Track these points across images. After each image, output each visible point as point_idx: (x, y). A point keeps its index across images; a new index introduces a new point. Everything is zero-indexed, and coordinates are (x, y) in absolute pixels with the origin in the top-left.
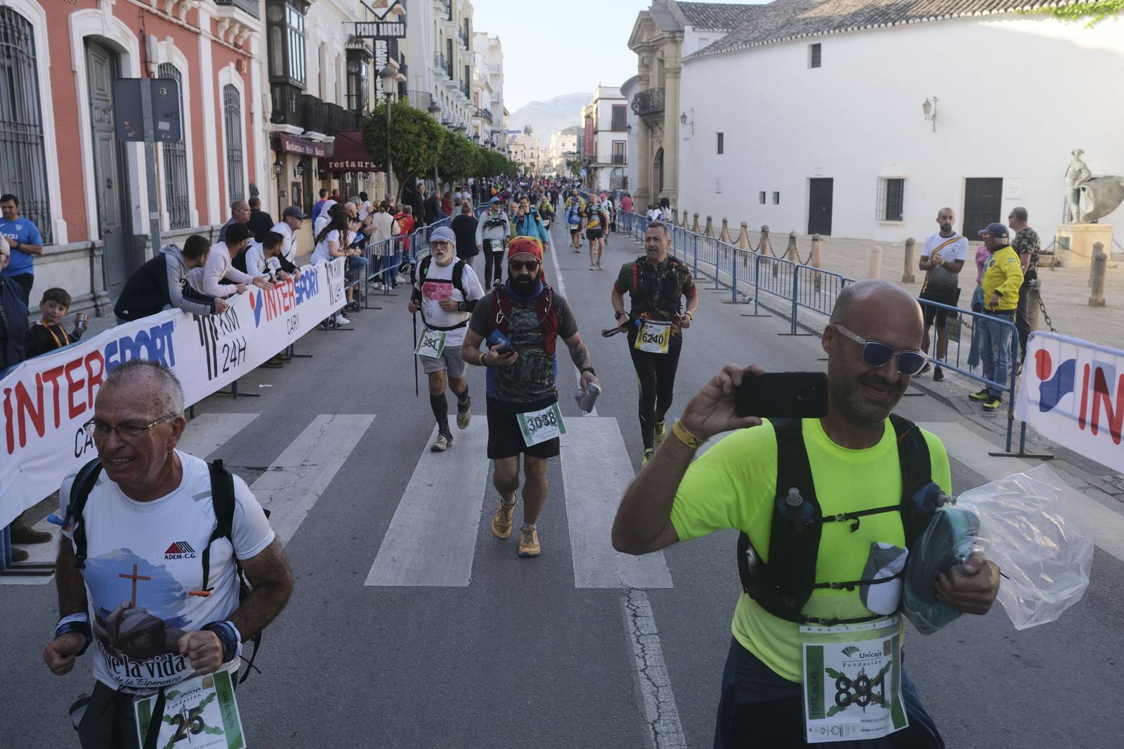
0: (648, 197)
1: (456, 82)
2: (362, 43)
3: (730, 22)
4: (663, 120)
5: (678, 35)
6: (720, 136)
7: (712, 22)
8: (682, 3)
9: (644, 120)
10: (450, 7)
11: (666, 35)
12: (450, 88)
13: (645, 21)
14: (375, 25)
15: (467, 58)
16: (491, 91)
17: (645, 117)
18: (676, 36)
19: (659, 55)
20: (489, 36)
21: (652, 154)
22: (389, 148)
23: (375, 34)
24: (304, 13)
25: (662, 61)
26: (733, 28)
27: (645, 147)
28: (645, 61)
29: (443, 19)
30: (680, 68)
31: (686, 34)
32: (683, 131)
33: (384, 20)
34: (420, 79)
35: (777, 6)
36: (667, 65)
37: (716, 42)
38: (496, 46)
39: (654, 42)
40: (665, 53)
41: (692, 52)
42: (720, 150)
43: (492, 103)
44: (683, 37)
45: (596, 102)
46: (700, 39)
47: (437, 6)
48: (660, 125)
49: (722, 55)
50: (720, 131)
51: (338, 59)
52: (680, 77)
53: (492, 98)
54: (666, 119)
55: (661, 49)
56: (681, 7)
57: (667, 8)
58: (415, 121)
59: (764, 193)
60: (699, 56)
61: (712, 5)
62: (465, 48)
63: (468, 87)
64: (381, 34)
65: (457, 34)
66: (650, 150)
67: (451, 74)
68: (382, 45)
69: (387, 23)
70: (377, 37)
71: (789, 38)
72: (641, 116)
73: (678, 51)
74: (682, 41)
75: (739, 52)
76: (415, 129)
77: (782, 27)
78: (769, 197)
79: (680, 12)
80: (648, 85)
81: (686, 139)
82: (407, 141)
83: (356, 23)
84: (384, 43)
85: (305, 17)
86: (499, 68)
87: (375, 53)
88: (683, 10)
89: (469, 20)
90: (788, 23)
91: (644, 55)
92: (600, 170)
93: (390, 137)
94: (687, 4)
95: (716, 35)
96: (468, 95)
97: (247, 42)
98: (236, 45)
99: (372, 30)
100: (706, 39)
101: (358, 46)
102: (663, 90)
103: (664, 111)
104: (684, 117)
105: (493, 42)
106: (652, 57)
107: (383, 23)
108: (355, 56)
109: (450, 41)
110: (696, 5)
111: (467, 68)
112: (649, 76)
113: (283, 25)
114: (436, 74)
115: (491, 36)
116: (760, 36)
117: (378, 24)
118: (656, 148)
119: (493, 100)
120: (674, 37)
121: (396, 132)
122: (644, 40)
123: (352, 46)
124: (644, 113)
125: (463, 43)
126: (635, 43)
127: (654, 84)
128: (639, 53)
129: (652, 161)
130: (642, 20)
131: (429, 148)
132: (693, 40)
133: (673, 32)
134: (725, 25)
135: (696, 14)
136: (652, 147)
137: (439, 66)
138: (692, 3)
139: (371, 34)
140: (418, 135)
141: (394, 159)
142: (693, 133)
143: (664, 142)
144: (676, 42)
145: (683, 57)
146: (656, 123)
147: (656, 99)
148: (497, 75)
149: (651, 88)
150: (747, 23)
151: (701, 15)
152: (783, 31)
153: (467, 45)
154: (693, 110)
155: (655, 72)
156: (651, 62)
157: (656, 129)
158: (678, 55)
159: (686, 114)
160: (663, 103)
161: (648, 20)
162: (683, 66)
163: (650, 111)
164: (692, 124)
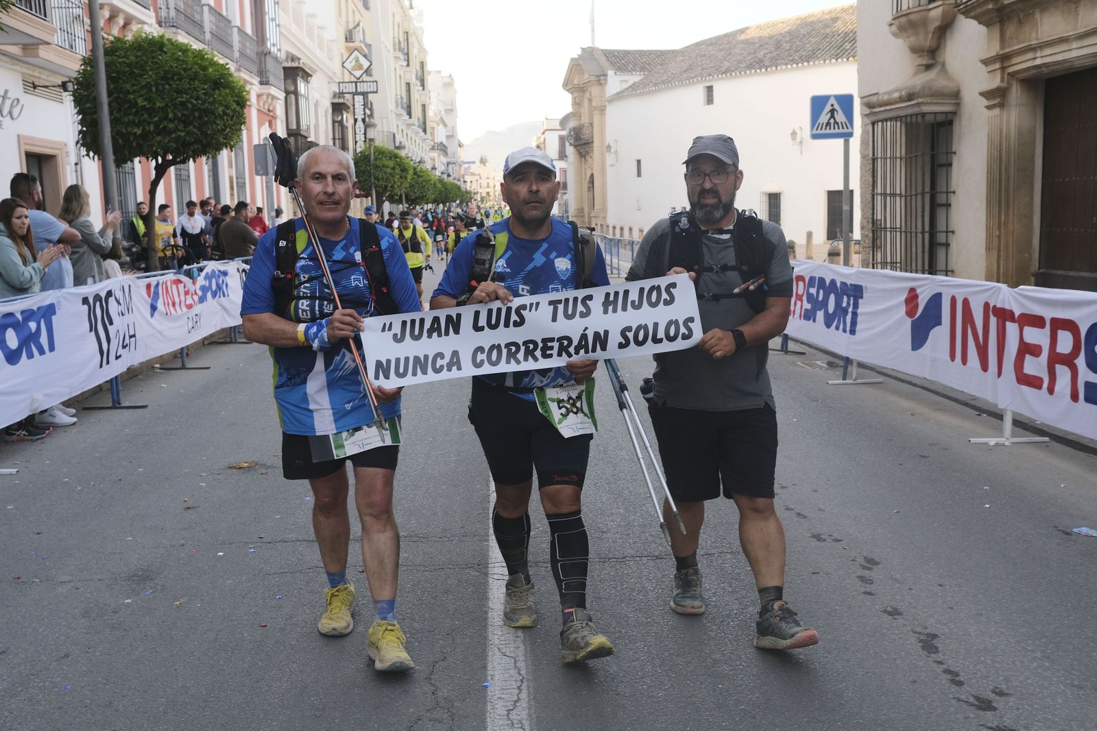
0: (583, 216)
1: (414, 120)
2: (344, 98)
3: (647, 66)
4: (593, 150)
5: (602, 78)
6: (639, 162)
7: (631, 66)
8: (606, 50)
9: (578, 150)
10: (407, 54)
11: (593, 78)
12: (409, 125)
13: (576, 66)
14: (354, 84)
15: (423, 97)
16: (445, 125)
17: (579, 148)
18: (601, 79)
19: (587, 94)
20: (443, 74)
21: (586, 178)
22: (373, 178)
23: (354, 91)
24: (308, 82)
25: (590, 100)
26: (649, 72)
27: (580, 174)
28: (577, 101)
29: (401, 66)
30: (605, 106)
31: (609, 78)
32: (610, 159)
33: (361, 80)
34: (385, 120)
35: (686, 52)
36: (594, 104)
37: (634, 84)
38: (449, 84)
39: (583, 84)
40: (593, 93)
41: (615, 92)
42: (639, 174)
43: (447, 136)
44: (606, 80)
45: (543, 133)
46: (621, 81)
47: (397, 55)
48: (591, 155)
49: (637, 95)
50: (638, 158)
51: (326, 112)
52: (605, 114)
53: (447, 131)
54: (595, 149)
55: (589, 90)
56: (605, 54)
57: (593, 55)
58: (390, 158)
60: (619, 96)
61: (632, 51)
62: (421, 88)
63: (425, 123)
64: (359, 90)
65: (414, 77)
66: (583, 177)
67: (409, 114)
68: (359, 99)
69: (363, 82)
70: (356, 93)
71: (688, 82)
72: (575, 146)
73: (603, 91)
74: (606, 83)
75: (650, 92)
76: (391, 164)
77: (685, 71)
79: (604, 58)
80: (580, 120)
81: (612, 165)
82: (385, 173)
83: (339, 83)
84: (361, 97)
85: (309, 85)
86: (453, 103)
87: (354, 106)
88: (607, 57)
89: (425, 63)
90: (690, 68)
91: (576, 95)
93: (373, 171)
94: (611, 52)
95: (635, 78)
96: (425, 131)
97: (274, 108)
98: (269, 110)
99: (352, 88)
100: (627, 81)
101: (341, 101)
102: (591, 124)
103: (593, 142)
104: (609, 147)
105: (447, 80)
106: (583, 96)
107: (360, 82)
108: (338, 108)
109: (408, 84)
110: (618, 51)
111: (424, 106)
112: (580, 113)
113: (296, 93)
114: (397, 115)
115: (445, 73)
116: (667, 79)
117: (356, 83)
118: (588, 174)
119: (448, 134)
120: (599, 80)
121: (377, 167)
122: (576, 82)
123: (336, 101)
124: (577, 144)
125: (419, 84)
126: (568, 85)
127: (585, 120)
128: (572, 93)
129: (586, 184)
130: (573, 65)
131: (401, 177)
132: (615, 82)
133: (598, 76)
134: (642, 69)
135: (618, 60)
136: (585, 173)
137: (400, 108)
138: (615, 51)
139: (351, 91)
140: (393, 169)
141: (375, 187)
142: (617, 161)
143: (594, 168)
144: (601, 84)
145: (607, 96)
146: (587, 153)
147: (586, 132)
148: (451, 110)
149: (582, 122)
150: (659, 67)
151: (622, 60)
152: (684, 75)
153: (423, 85)
154: (616, 141)
155: (585, 110)
156: (582, 101)
157: (588, 157)
158: (603, 95)
159: (611, 144)
160: (592, 135)
161: (578, 65)
162: (608, 104)
163: (582, 142)
164: (616, 152)
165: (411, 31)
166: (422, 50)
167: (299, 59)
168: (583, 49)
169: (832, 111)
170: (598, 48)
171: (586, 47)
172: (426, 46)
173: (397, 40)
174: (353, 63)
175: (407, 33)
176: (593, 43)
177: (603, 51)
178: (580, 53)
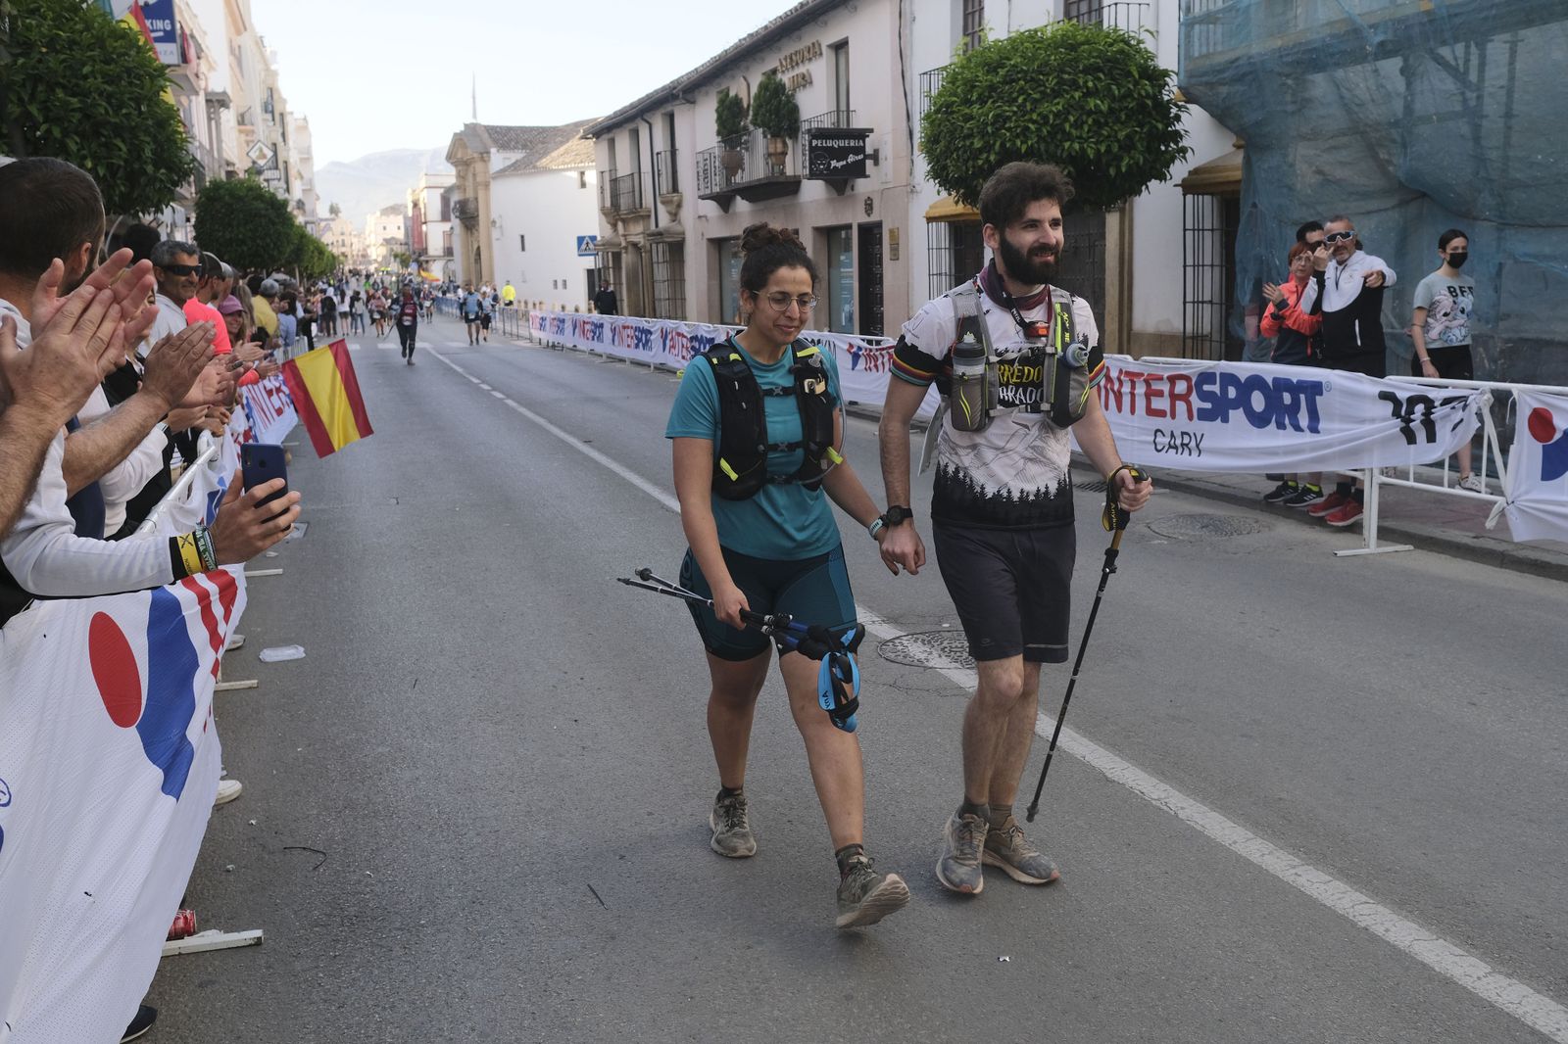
3: (528, 144)
4: (479, 224)
5: (485, 155)
6: (522, 237)
7: (513, 143)
8: (488, 126)
9: (464, 223)
10: (273, 112)
11: (476, 154)
13: (459, 141)
16: (302, 178)
17: (465, 221)
18: (484, 156)
19: (471, 169)
20: (299, 116)
21: (472, 251)
25: (474, 175)
26: (531, 150)
27: (466, 245)
28: (461, 174)
30: (489, 182)
31: (492, 155)
32: (495, 234)
33: (265, 167)
35: (565, 131)
36: (479, 179)
37: (515, 162)
38: (304, 127)
39: (467, 159)
40: (476, 168)
41: (498, 169)
42: (523, 249)
43: (304, 190)
44: (489, 157)
45: (422, 191)
46: (504, 158)
48: (476, 228)
49: (518, 175)
50: (522, 233)
52: (489, 190)
53: (303, 185)
54: (481, 223)
55: (472, 165)
56: (488, 130)
57: (476, 131)
59: (556, 281)
60: (502, 173)
61: (514, 127)
62: (283, 144)
65: (278, 133)
66: (470, 248)
69: (267, 169)
71: (563, 167)
72: (461, 220)
73: (487, 167)
74: (489, 160)
77: (562, 155)
78: (560, 284)
79: (486, 136)
80: (465, 193)
81: (498, 239)
86: (309, 149)
88: (490, 134)
91: (460, 168)
92: (431, 263)
94: (493, 128)
95: (516, 156)
100: (509, 159)
102: (476, 199)
103: (478, 216)
104: (494, 222)
105: (301, 123)
106: (467, 170)
110: (501, 127)
111: (286, 161)
112: (464, 185)
117: (261, 170)
118: (475, 247)
119: (304, 188)
120: (482, 157)
122: (459, 156)
124: (463, 216)
126: (451, 157)
127: (470, 194)
128: (456, 166)
129: (472, 260)
130: (456, 139)
132: (498, 159)
133: (481, 154)
134: (524, 147)
135: (500, 137)
136: (472, 246)
138: (497, 127)
142: (502, 234)
143: (481, 242)
144: (484, 161)
145: (492, 172)
146: (474, 226)
147: (471, 206)
149: (467, 196)
150: (540, 146)
151: (505, 137)
152: (561, 159)
153: (284, 141)
154: (501, 216)
155: (469, 184)
156: (466, 174)
157: (474, 231)
158: (486, 172)
159: (496, 220)
160: (477, 210)
161: (461, 139)
162: (491, 180)
163: (466, 214)
164: (501, 227)
167: (234, 165)
168: (466, 125)
169: (587, 243)
170: (480, 126)
171: (468, 122)
173: (263, 101)
174: (257, 153)
175: (271, 90)
176: (475, 116)
177: (485, 127)
178: (463, 129)
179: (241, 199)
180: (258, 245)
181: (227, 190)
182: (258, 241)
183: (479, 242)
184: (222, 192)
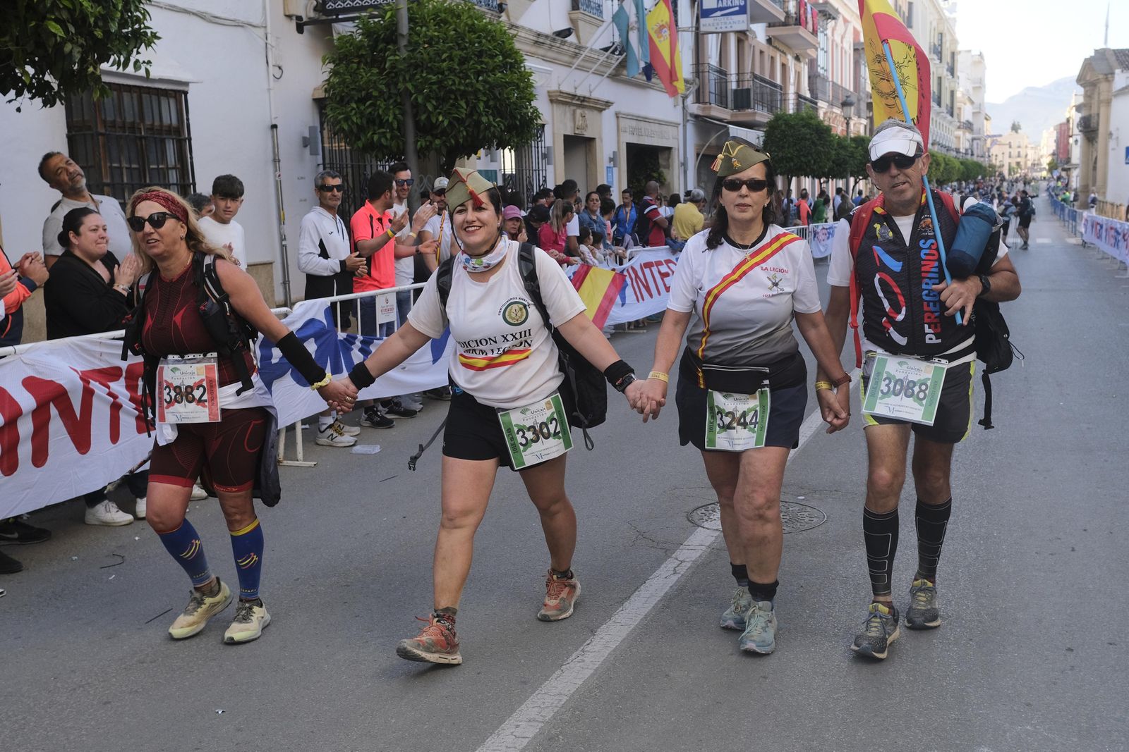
1: (944, 108)
4: (1098, 137)
5: (1110, 76)
8: (1117, 50)
9: (1086, 137)
10: (940, 52)
11: (1101, 77)
12: (939, 113)
13: (1088, 65)
15: (952, 85)
16: (972, 102)
17: (1086, 134)
18: (1109, 77)
19: (1097, 90)
20: (973, 53)
21: (1093, 159)
25: (1099, 94)
27: (1088, 155)
28: (1088, 94)
30: (1111, 99)
31: (1116, 76)
32: (1113, 144)
36: (1102, 98)
38: (979, 61)
39: (1093, 81)
40: (1102, 88)
41: (1119, 88)
43: (974, 113)
44: (1113, 77)
46: (1127, 78)
48: (1096, 140)
52: (1111, 106)
53: (974, 109)
54: (1100, 135)
55: (1098, 85)
56: (1115, 53)
57: (1105, 55)
60: (1123, 91)
63: (952, 108)
65: (945, 70)
72: (1083, 133)
73: (1110, 86)
74: (1113, 80)
79: (1114, 58)
80: (1090, 110)
81: (1113, 149)
86: (981, 80)
88: (1117, 57)
91: (1088, 88)
92: (1072, 170)
96: (952, 115)
102: (1098, 115)
103: (1098, 130)
104: (1111, 134)
106: (1093, 90)
111: (952, 93)
112: (1091, 104)
115: (975, 52)
118: (1095, 156)
119: (975, 111)
120: (1107, 78)
122: (1088, 78)
124: (1085, 131)
125: (949, 74)
126: (1081, 80)
127: (1094, 111)
128: (1084, 87)
129: (1091, 167)
130: (1086, 64)
132: (1121, 79)
133: (1106, 75)
135: (1127, 59)
136: (1092, 155)
142: (1117, 145)
143: (1099, 152)
144: (1109, 81)
145: (1114, 90)
146: (1094, 139)
147: (1094, 121)
148: (980, 87)
149: (1091, 112)
153: (953, 74)
154: (1118, 129)
155: (1095, 101)
156: (1093, 94)
157: (1094, 142)
158: (1109, 91)
159: (1113, 132)
160: (1098, 124)
161: (1090, 64)
162: (1113, 98)
163: (1090, 130)
164: (1117, 138)
165: (946, 31)
166: (955, 42)
168: (1096, 51)
170: (1109, 50)
171: (1098, 48)
172: (958, 36)
173: (932, 44)
175: (941, 34)
176: (1106, 42)
177: (1114, 50)
178: (1093, 54)
179: (792, 127)
180: (802, 162)
181: (784, 120)
182: (803, 159)
183: (1097, 152)
184: (780, 122)
